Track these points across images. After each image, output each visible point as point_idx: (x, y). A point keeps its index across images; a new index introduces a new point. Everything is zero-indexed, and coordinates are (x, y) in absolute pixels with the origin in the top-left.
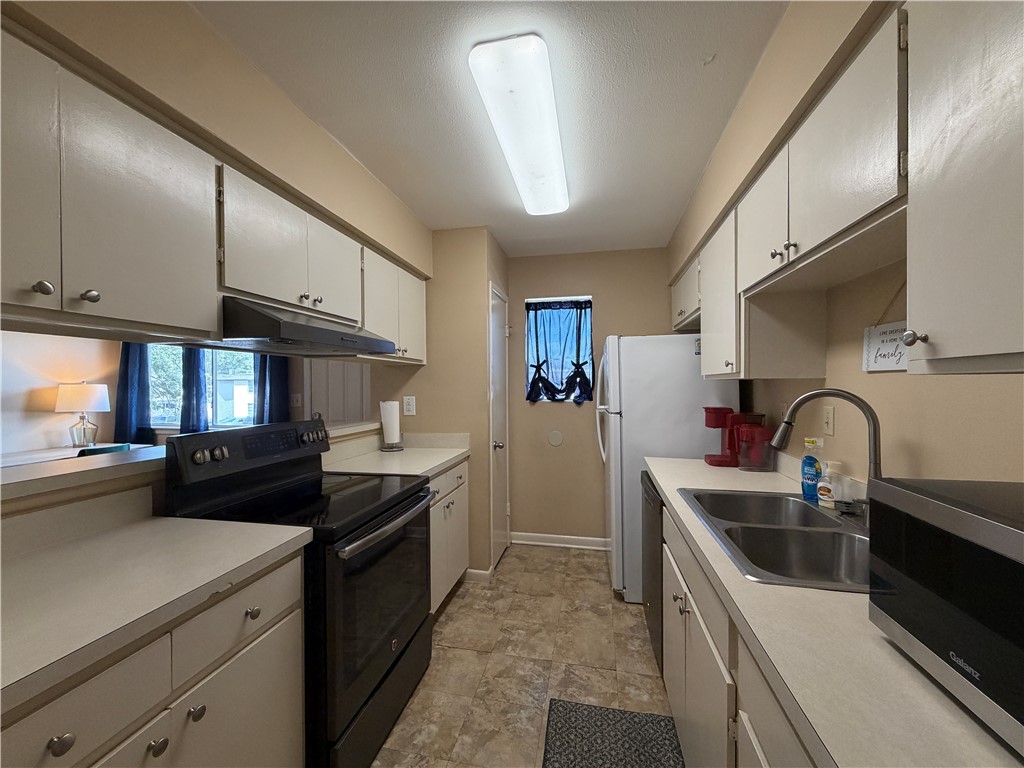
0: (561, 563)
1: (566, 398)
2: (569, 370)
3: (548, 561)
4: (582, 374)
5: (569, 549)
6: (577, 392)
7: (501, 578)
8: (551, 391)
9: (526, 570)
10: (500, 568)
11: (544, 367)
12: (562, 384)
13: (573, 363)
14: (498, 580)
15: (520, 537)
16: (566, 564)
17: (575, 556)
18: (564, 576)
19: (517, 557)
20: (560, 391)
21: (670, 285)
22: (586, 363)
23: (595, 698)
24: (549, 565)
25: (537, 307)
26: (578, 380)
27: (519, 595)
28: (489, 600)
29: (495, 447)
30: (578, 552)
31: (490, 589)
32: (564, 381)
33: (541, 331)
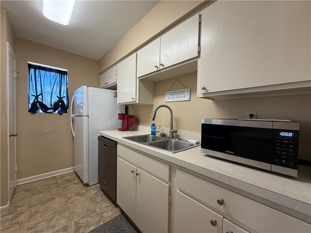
0: (53, 184)
1: (54, 112)
2: (55, 99)
3: (45, 185)
4: (63, 102)
5: (56, 176)
6: (60, 109)
7: (16, 205)
8: (45, 108)
9: (33, 195)
10: (14, 200)
11: (40, 97)
12: (51, 105)
13: (58, 97)
14: (14, 207)
15: (22, 181)
16: (56, 183)
17: (59, 178)
18: (58, 188)
19: (24, 190)
20: (50, 109)
21: (99, 74)
22: (64, 97)
23: (93, 226)
24: (47, 187)
25: (36, 68)
26: (60, 104)
27: (34, 207)
28: (12, 220)
29: (10, 136)
30: (60, 176)
31: (9, 214)
32: (53, 104)
33: (38, 79)
